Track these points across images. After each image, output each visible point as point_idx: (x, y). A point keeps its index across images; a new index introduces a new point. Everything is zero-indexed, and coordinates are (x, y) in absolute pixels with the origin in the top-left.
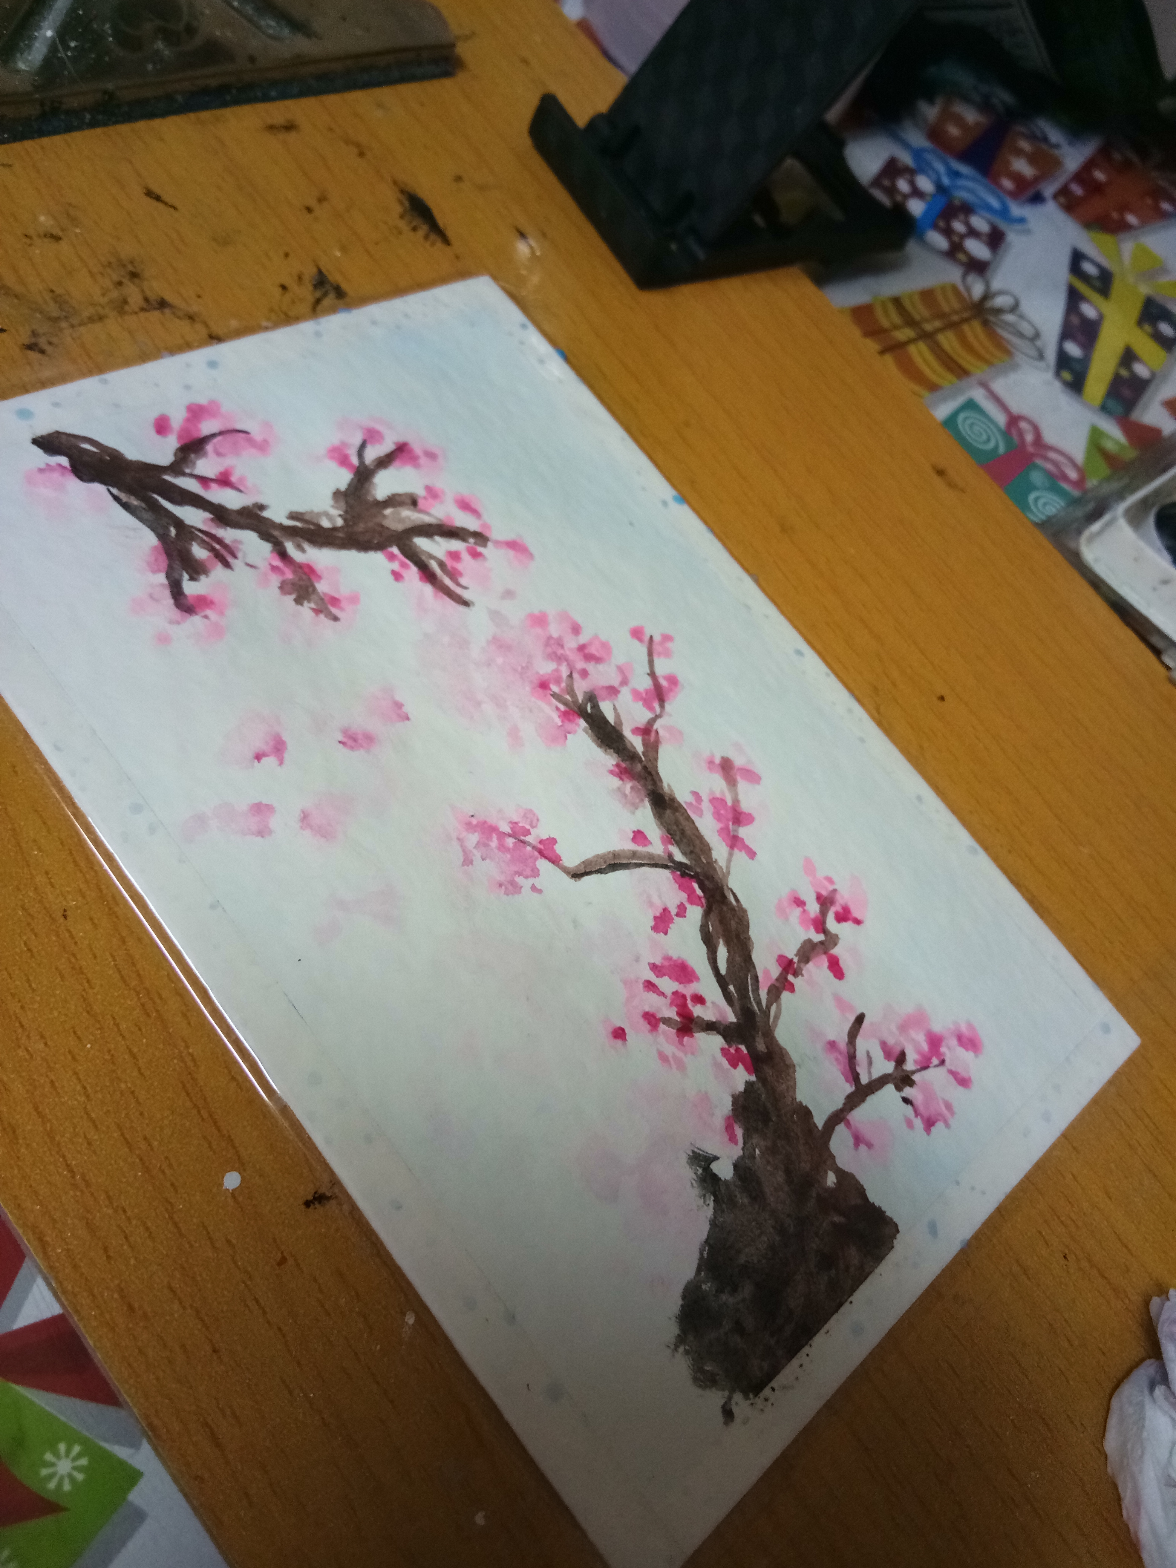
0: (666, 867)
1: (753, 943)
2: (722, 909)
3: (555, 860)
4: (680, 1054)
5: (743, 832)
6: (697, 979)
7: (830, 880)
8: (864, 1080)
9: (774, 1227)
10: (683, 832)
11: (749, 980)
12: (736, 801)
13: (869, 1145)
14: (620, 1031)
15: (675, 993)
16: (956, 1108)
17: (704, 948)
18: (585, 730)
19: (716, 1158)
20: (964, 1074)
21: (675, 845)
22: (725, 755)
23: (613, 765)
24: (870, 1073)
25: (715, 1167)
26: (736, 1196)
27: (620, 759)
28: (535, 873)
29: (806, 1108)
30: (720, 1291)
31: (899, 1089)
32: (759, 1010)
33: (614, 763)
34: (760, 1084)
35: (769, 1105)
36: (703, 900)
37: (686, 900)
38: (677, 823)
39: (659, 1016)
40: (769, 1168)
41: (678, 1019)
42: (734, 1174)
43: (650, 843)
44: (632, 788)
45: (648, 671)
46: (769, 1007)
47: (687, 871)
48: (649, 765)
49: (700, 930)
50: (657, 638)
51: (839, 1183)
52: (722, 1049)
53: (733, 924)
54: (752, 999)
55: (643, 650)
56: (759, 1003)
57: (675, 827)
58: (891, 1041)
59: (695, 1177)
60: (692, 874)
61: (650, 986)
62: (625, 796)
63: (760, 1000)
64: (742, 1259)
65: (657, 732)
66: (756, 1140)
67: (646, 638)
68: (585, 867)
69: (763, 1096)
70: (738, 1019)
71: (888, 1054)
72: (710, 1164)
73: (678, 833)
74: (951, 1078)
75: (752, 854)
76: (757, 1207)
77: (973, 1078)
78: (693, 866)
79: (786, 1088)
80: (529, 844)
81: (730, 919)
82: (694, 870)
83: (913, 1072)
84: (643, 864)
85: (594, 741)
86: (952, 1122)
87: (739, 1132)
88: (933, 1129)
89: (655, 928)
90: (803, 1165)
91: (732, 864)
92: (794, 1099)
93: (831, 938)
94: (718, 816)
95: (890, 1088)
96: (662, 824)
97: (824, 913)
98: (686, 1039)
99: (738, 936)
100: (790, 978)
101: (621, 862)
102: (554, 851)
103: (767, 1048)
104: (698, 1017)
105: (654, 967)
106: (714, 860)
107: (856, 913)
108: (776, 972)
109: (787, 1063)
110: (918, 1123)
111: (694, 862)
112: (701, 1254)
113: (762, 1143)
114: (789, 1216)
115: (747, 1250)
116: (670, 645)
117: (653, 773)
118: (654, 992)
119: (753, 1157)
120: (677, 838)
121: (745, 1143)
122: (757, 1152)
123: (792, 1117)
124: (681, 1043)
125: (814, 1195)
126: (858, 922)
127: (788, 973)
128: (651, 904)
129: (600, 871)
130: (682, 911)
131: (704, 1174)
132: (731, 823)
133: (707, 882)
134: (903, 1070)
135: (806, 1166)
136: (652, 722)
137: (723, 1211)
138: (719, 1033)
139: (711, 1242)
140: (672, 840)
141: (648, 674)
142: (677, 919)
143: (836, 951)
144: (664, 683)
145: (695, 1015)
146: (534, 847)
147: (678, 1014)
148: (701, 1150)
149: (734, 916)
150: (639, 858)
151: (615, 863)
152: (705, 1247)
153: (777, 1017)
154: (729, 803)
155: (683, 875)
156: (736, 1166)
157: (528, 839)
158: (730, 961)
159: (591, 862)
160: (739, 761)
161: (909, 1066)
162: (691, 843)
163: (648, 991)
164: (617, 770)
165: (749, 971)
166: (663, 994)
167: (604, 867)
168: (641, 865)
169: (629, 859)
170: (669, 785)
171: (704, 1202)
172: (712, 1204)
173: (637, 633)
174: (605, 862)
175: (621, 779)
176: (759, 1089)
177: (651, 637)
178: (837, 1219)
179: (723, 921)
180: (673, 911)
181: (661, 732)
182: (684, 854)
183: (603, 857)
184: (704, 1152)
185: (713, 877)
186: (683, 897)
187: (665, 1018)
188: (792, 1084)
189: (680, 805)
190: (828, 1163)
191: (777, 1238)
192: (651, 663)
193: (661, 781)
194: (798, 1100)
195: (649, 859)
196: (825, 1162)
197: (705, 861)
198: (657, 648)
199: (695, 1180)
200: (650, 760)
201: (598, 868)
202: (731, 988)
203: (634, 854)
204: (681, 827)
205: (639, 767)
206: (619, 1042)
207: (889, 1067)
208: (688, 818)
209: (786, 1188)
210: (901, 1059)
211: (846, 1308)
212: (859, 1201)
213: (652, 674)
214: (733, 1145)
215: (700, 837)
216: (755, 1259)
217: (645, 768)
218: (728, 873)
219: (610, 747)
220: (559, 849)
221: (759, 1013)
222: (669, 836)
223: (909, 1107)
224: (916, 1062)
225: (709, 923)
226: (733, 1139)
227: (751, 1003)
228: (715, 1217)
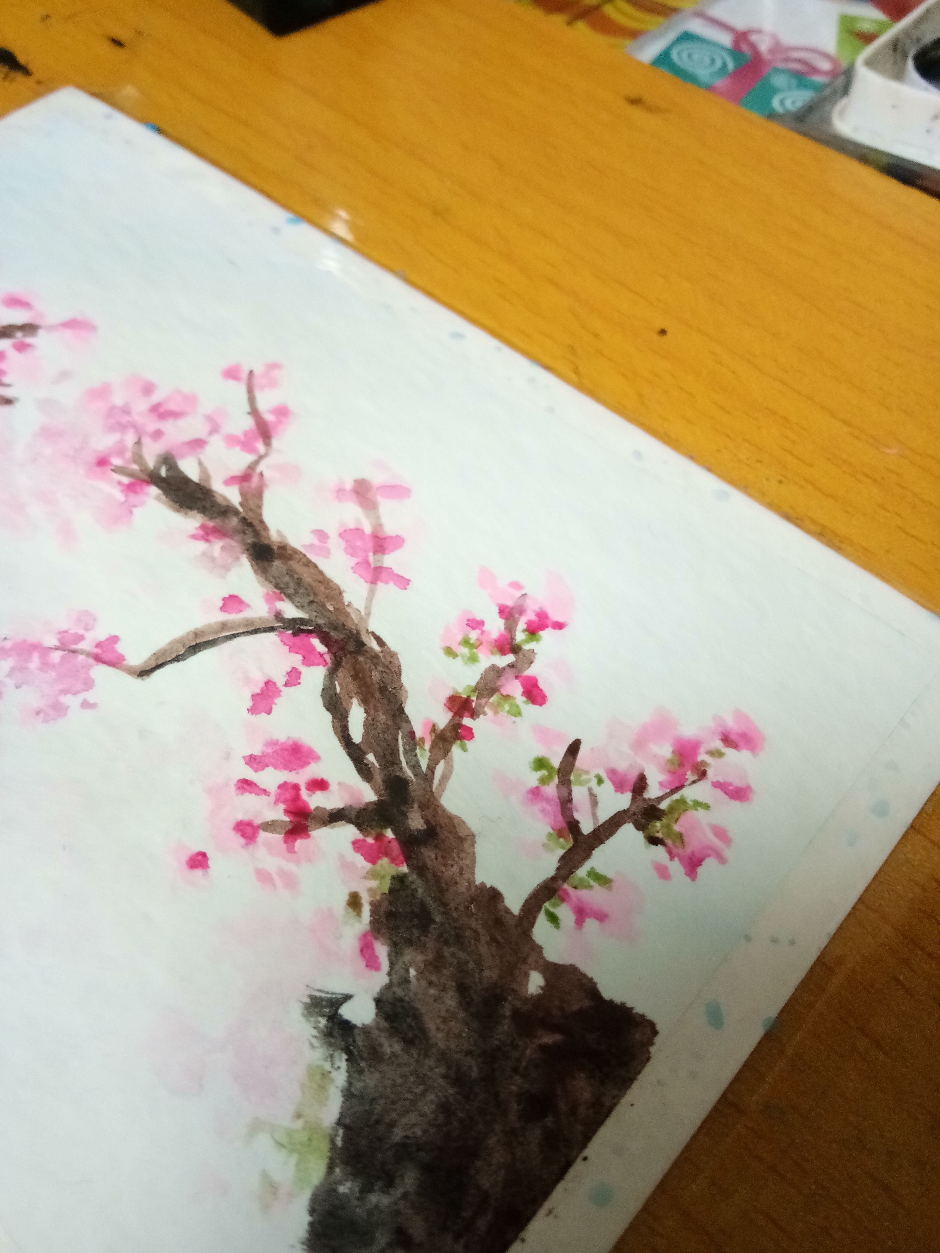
0: (272, 629)
1: (406, 692)
2: (357, 660)
3: (116, 662)
4: (289, 866)
5: (389, 560)
6: (317, 758)
7: (516, 585)
8: (587, 827)
9: (445, 1077)
10: (299, 583)
11: (400, 742)
12: (378, 526)
13: (601, 917)
14: (200, 858)
15: (283, 786)
16: (732, 832)
17: (327, 717)
18: (157, 498)
19: (347, 998)
20: (738, 782)
21: (287, 600)
22: (359, 476)
23: (196, 528)
24: (594, 816)
25: (347, 1012)
26: (381, 1046)
27: (205, 518)
28: (89, 684)
29: (492, 888)
30: (366, 1189)
31: (640, 827)
32: (414, 775)
33: (198, 525)
34: (414, 876)
35: (429, 901)
36: (328, 657)
37: (300, 662)
38: (290, 573)
39: (258, 822)
40: (432, 991)
41: (286, 819)
42: (377, 1014)
43: (248, 606)
44: (222, 548)
45: (248, 410)
46: (431, 769)
47: (302, 627)
48: (250, 516)
49: (321, 696)
50: (259, 370)
51: (549, 986)
52: (355, 843)
53: (376, 676)
54: (404, 764)
55: (239, 390)
56: (415, 767)
57: (287, 579)
58: (622, 766)
59: (315, 1032)
60: (310, 628)
61: (246, 785)
62: (213, 559)
63: (418, 762)
64: (398, 1134)
65: (261, 475)
66: (409, 955)
67: (244, 375)
68: (157, 659)
69: (420, 891)
70: (380, 795)
71: (619, 786)
72: (338, 1008)
73: (292, 585)
74: (719, 793)
75: (403, 583)
76: (414, 1052)
77: (753, 786)
78: (313, 619)
79: (458, 870)
80: (82, 652)
81: (371, 671)
82: (314, 623)
83: (660, 799)
84: (237, 634)
85: (170, 506)
86: (728, 853)
87: (382, 951)
88: (700, 870)
89: (253, 710)
90: (487, 973)
91: (374, 602)
92: (471, 882)
93: (524, 656)
94: (351, 550)
95: (628, 831)
96: (267, 579)
97: (510, 629)
98: (299, 843)
99: (383, 689)
100: (467, 721)
101: (204, 640)
102: (114, 651)
103: (427, 822)
104: (317, 808)
105: (253, 761)
106: (346, 604)
107: (555, 616)
108: (443, 719)
109: (462, 833)
110: (676, 868)
111: (315, 614)
112: (333, 1142)
113: (420, 958)
114: (469, 1053)
115: (404, 1120)
116: (276, 373)
117: (256, 523)
118: (250, 793)
119: (406, 981)
120: (291, 591)
121: (392, 965)
122: (412, 972)
123: (467, 908)
124: (291, 850)
125: (508, 1013)
126: (559, 626)
127: (462, 717)
128: (247, 680)
129: (177, 659)
130: (293, 678)
131: (330, 1024)
132: (371, 555)
133: (333, 634)
134: (644, 800)
135: (490, 974)
136: (252, 467)
137: (361, 1072)
138: (350, 821)
139: (347, 1121)
140: (283, 595)
141: (249, 413)
142: (286, 691)
143: (530, 672)
144: (269, 417)
145: (312, 806)
146: (88, 654)
147: (287, 812)
148: (322, 991)
149: (376, 665)
150: (232, 628)
151: (197, 644)
152: (337, 1131)
153: (445, 778)
154: (368, 529)
155: (297, 633)
156: (378, 1002)
157: (83, 646)
158: (369, 725)
159: (166, 651)
160: (377, 478)
161: (653, 792)
162: (311, 591)
163: (242, 794)
164: (201, 532)
165: (399, 728)
166: (265, 792)
167: (183, 652)
168: (235, 636)
169: (216, 633)
170: (278, 532)
171: (333, 1064)
172: (343, 1065)
173: (231, 374)
174: (184, 646)
175: (207, 541)
176: (413, 882)
177: (251, 372)
178: (548, 1039)
179: (358, 676)
180: (280, 680)
181: (266, 474)
182: (301, 607)
183: (181, 641)
184: (327, 993)
185: (343, 625)
186: (296, 660)
187: (267, 823)
188: (467, 862)
189: (295, 551)
190: (531, 959)
191: (451, 1091)
192: (252, 400)
193: (266, 529)
194: (478, 882)
195: (247, 625)
196: (524, 960)
197: (331, 608)
198: (256, 381)
199: (315, 1037)
200: (251, 510)
201: (174, 656)
202: (371, 757)
203: (224, 626)
204: (296, 576)
205: (234, 521)
206: (198, 872)
207: (624, 801)
208: (309, 564)
209: (462, 1015)
210: (640, 785)
211: (578, 1166)
212: (587, 1003)
213: (254, 412)
214: (374, 973)
215: (325, 582)
216: (418, 1131)
217: (244, 520)
218: (368, 614)
219: (191, 508)
220: (121, 648)
221: (414, 780)
222: (278, 591)
223: (660, 848)
224: (661, 784)
225: (336, 683)
226: (372, 963)
227: (401, 769)
228: (350, 1083)
